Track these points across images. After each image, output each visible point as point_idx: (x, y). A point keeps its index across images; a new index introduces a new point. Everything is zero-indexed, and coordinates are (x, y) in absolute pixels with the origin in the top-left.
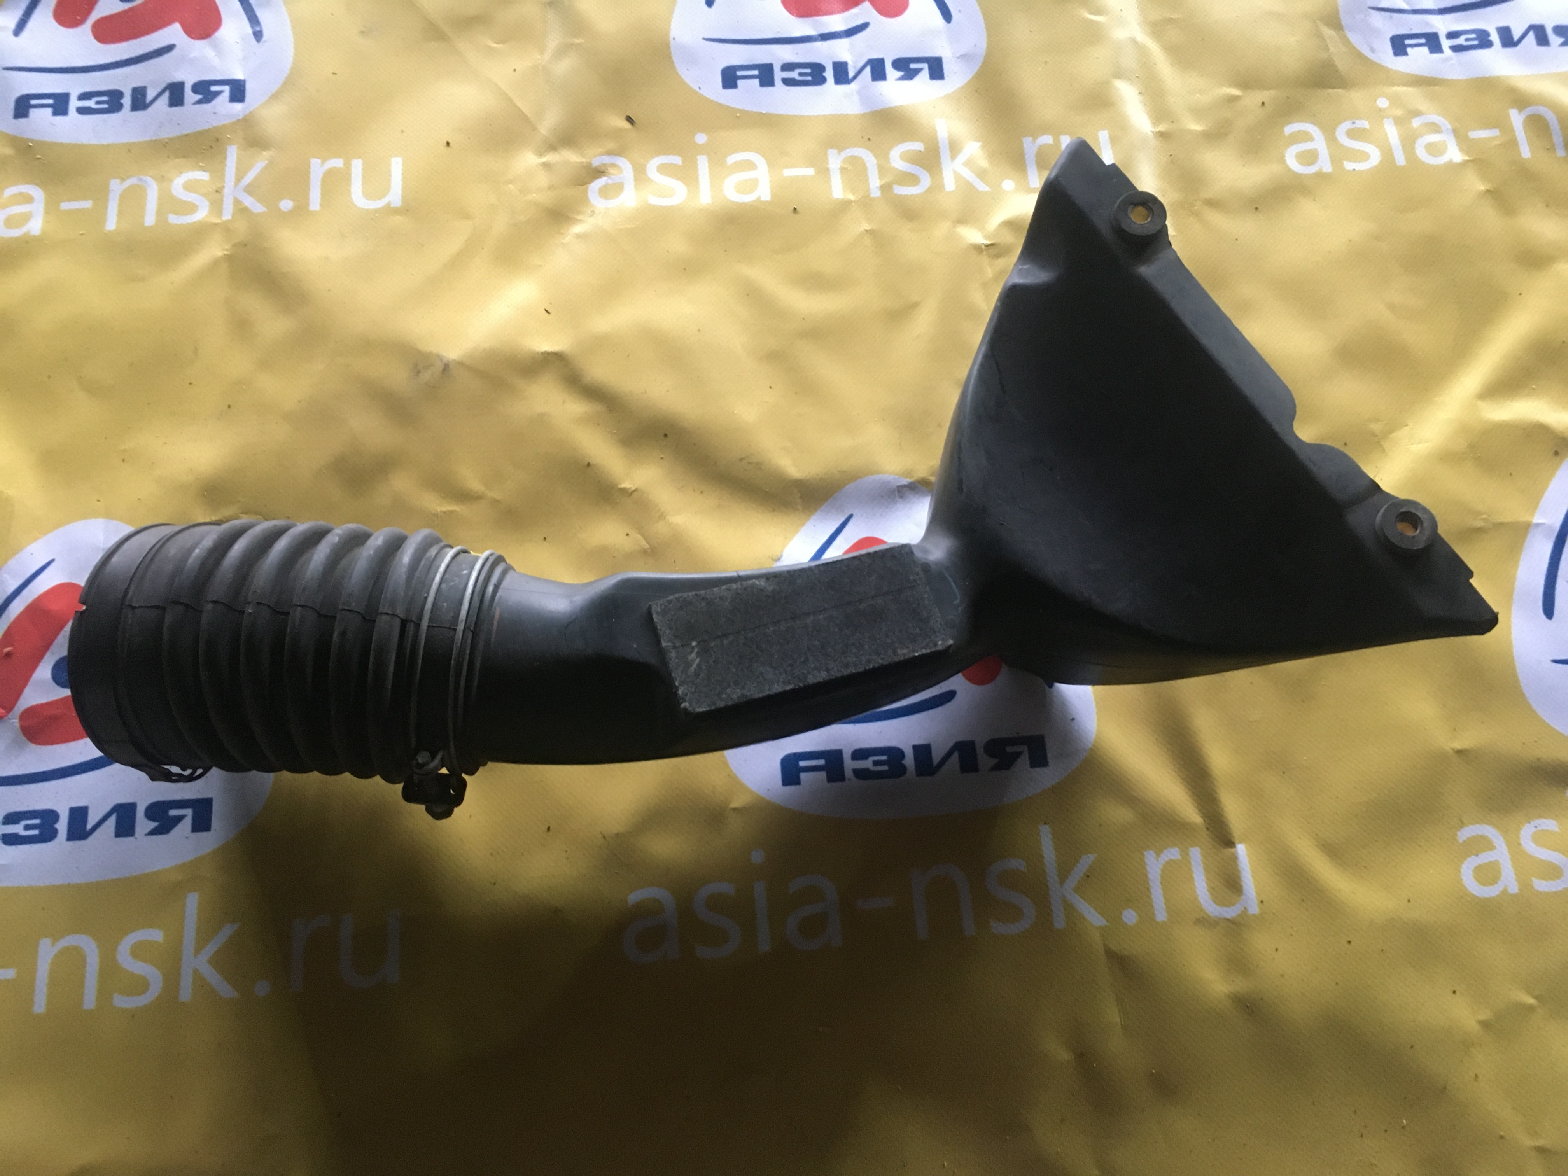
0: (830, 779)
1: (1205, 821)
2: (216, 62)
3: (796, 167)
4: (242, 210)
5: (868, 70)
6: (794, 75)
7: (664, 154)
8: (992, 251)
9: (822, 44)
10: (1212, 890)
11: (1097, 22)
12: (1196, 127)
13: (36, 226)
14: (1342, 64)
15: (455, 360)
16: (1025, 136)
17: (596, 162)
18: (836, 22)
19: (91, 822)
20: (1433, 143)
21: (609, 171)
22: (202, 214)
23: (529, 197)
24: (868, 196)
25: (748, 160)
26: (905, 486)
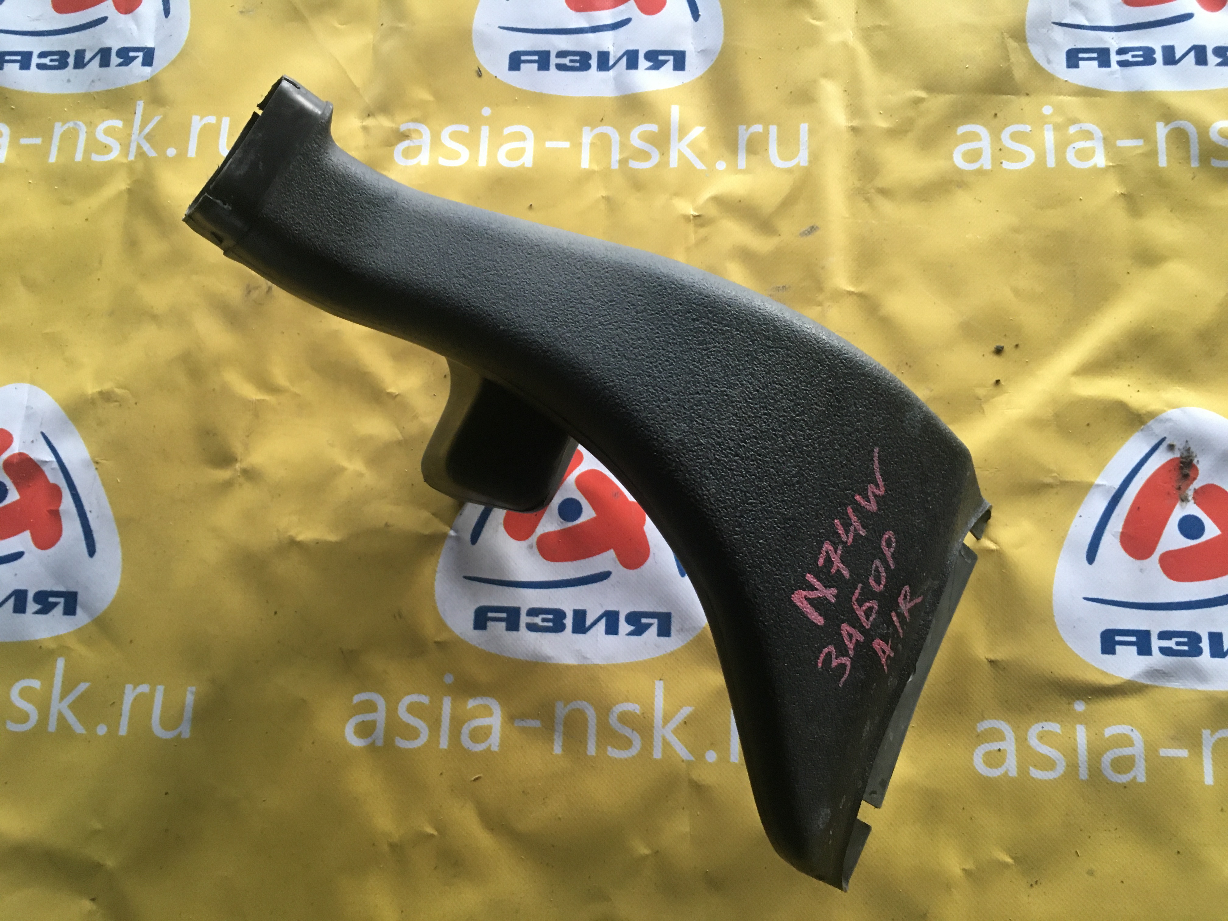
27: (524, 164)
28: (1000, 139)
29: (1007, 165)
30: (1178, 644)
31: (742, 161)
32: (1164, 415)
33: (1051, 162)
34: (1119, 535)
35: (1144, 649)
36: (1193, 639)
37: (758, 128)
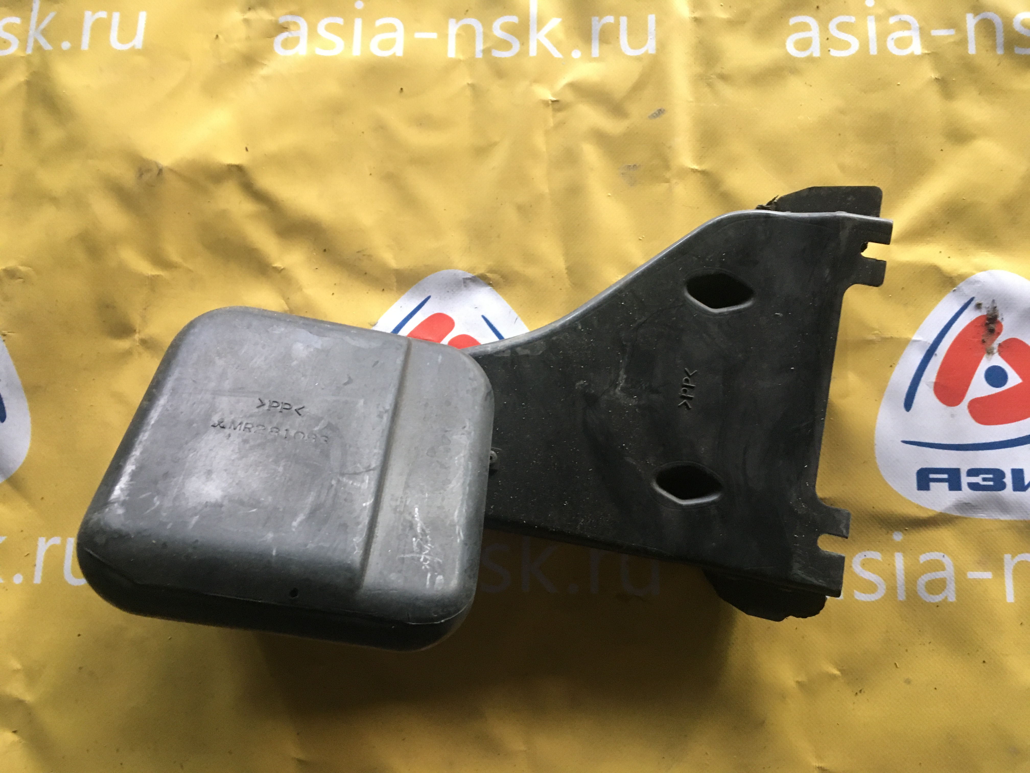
27: (395, 53)
28: (828, 29)
29: (834, 53)
30: (984, 479)
31: (596, 50)
32: (973, 278)
33: (873, 50)
34: (932, 385)
35: (955, 485)
36: (998, 475)
37: (610, 19)
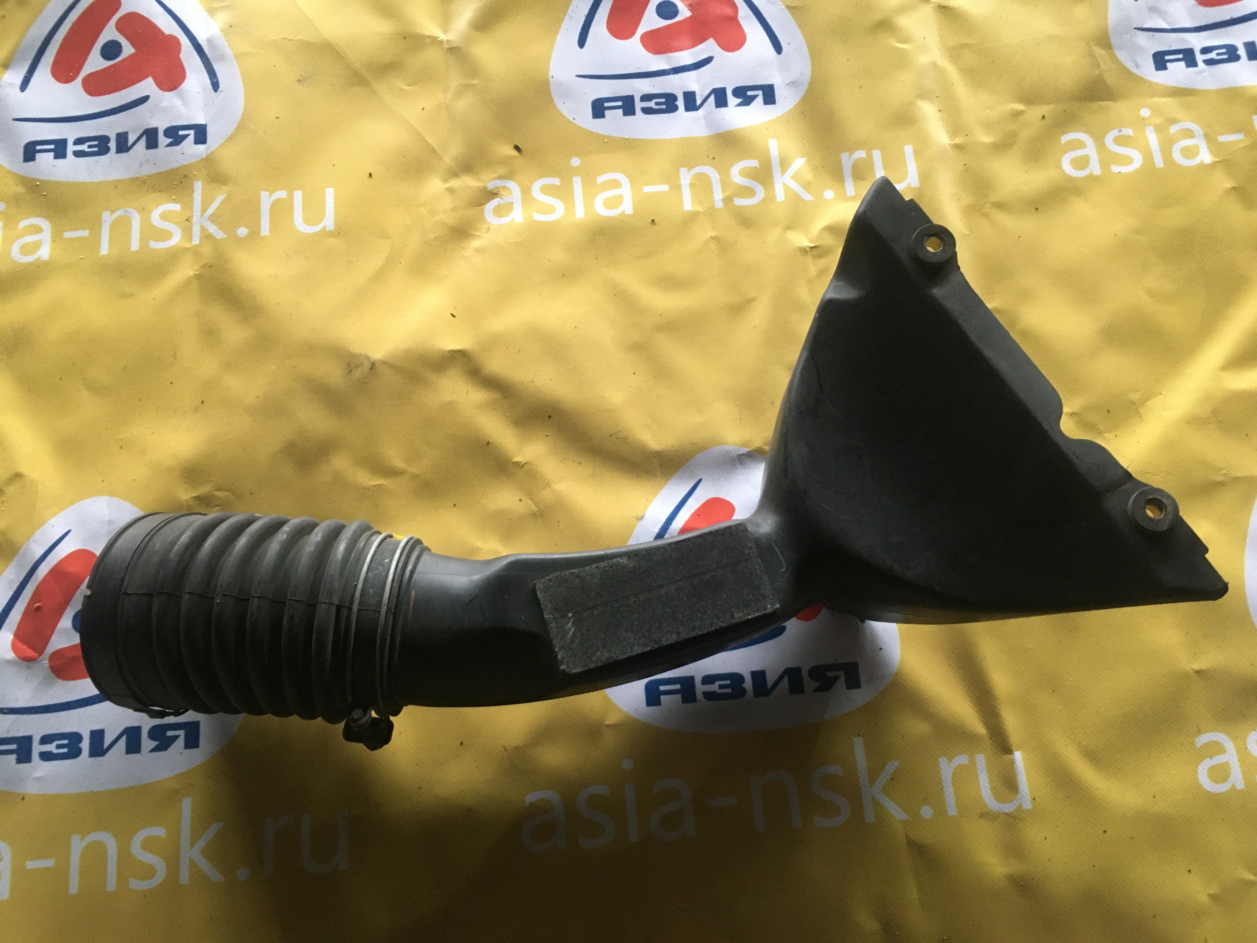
0: (685, 701)
1: (988, 732)
2: (183, 110)
3: (653, 184)
4: (207, 237)
5: (712, 97)
6: (652, 104)
7: (546, 177)
8: (815, 252)
9: (674, 77)
10: (994, 789)
11: (903, 49)
12: (986, 139)
13: (45, 253)
14: (1111, 80)
15: (379, 360)
16: (843, 151)
17: (491, 186)
18: (686, 57)
19: (107, 742)
20: (1187, 147)
21: (501, 193)
22: (176, 240)
23: (437, 218)
24: (713, 207)
25: (614, 179)
26: (744, 454)
